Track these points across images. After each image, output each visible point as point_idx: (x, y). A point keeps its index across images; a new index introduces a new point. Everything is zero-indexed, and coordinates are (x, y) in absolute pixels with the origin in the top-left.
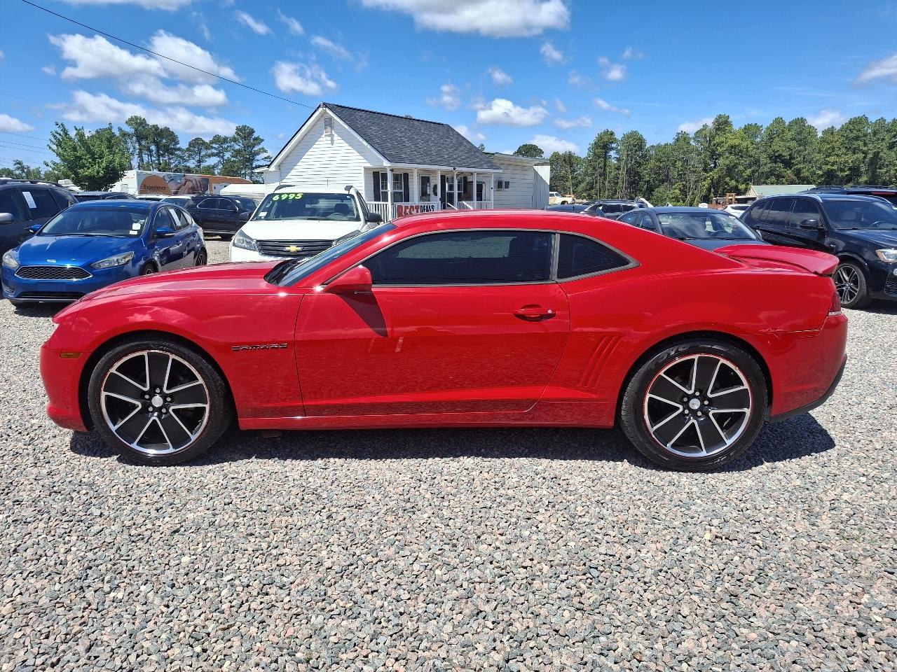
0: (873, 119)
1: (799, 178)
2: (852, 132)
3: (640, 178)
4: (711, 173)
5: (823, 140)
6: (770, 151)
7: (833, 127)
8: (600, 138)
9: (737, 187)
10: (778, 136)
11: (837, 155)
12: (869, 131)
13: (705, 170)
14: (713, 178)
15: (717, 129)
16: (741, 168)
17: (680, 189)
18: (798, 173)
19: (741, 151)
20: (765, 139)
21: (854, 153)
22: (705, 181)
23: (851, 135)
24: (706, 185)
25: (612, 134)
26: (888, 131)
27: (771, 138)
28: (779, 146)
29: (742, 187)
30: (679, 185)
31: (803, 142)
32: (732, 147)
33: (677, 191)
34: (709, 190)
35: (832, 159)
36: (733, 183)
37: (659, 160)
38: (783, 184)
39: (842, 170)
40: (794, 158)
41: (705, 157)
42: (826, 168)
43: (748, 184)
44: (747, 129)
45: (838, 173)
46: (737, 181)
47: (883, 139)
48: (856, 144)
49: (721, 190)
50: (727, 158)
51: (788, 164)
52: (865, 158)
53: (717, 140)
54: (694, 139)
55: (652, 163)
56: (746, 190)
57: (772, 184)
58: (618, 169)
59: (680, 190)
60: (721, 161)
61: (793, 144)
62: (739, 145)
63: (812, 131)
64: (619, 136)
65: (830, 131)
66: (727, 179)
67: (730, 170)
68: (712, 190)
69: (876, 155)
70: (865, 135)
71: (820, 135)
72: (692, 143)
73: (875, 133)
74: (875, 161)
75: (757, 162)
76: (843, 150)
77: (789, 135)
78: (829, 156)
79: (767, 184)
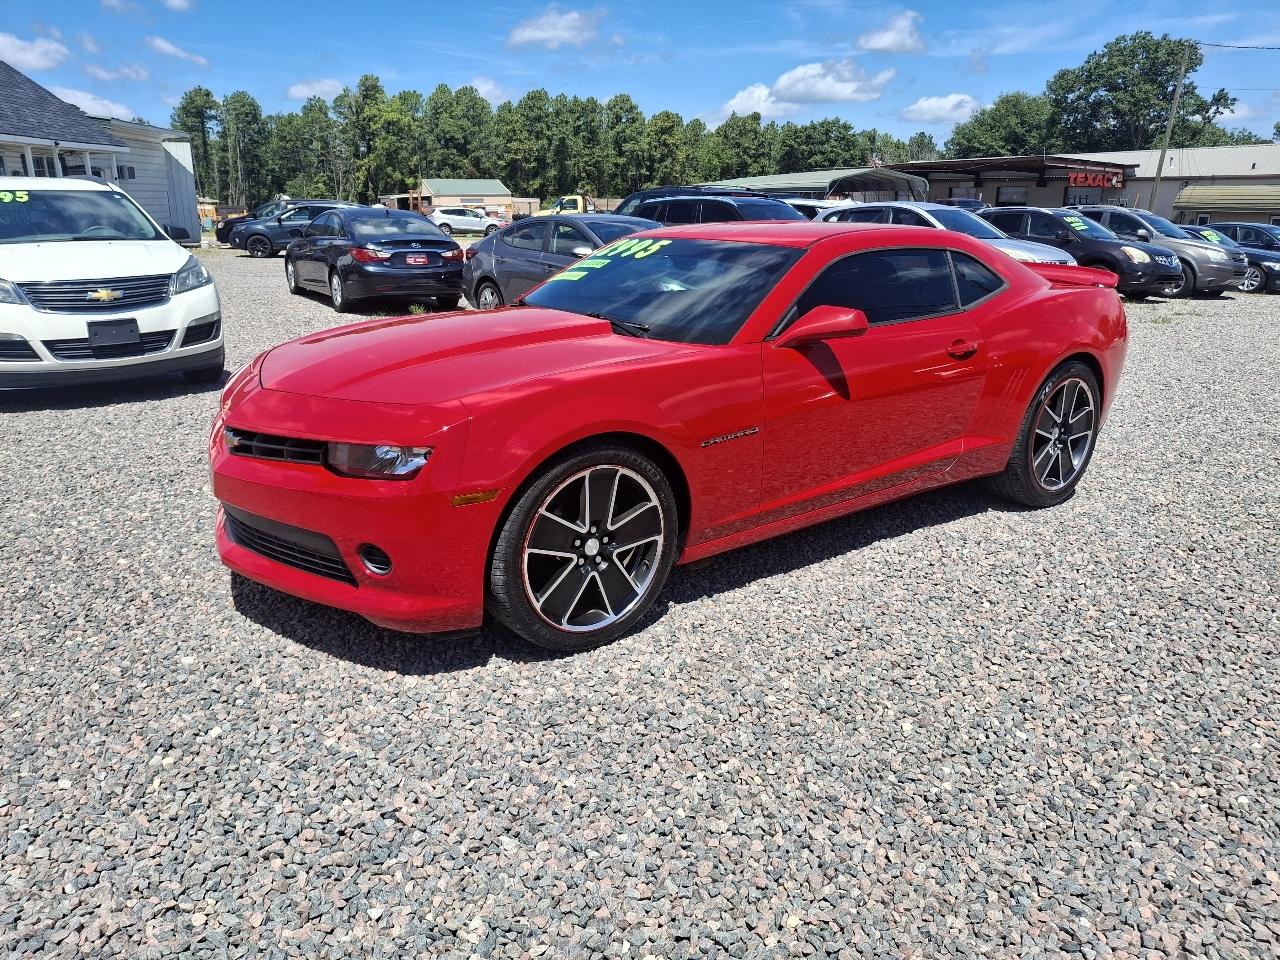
0: (553, 95)
1: (479, 170)
2: (532, 110)
3: (261, 166)
4: (366, 160)
5: (501, 120)
6: (437, 131)
7: (509, 102)
8: (190, 99)
9: (403, 181)
10: (446, 111)
11: (521, 141)
12: (551, 110)
13: (357, 156)
14: (370, 167)
15: (366, 97)
16: (404, 154)
17: (325, 183)
18: (476, 163)
19: (401, 130)
20: (429, 113)
21: (537, 138)
22: (358, 171)
23: (532, 115)
24: (362, 178)
25: (208, 94)
26: (571, 111)
27: (436, 113)
28: (446, 124)
29: (410, 181)
30: (323, 176)
31: (478, 121)
32: (389, 123)
33: (320, 185)
34: (366, 185)
35: (514, 145)
36: (397, 176)
37: (283, 138)
38: (460, 177)
39: (527, 161)
40: (470, 143)
41: (354, 136)
42: (508, 157)
43: (416, 177)
44: (404, 97)
45: (524, 165)
46: (402, 174)
47: (567, 122)
48: (539, 126)
49: (381, 185)
50: (385, 139)
51: (463, 150)
52: (550, 144)
53: (367, 112)
54: (334, 108)
55: (275, 142)
56: (415, 186)
57: (447, 177)
58: (224, 149)
59: (325, 185)
60: (378, 143)
61: (465, 123)
62: (398, 121)
63: (485, 106)
64: (219, 99)
65: (506, 107)
66: (389, 170)
67: (391, 157)
68: (370, 185)
69: (562, 140)
70: (547, 116)
71: (494, 111)
72: (332, 115)
73: (558, 113)
74: (562, 151)
75: (422, 146)
76: (525, 134)
77: (458, 111)
78: (510, 141)
79: (439, 177)
